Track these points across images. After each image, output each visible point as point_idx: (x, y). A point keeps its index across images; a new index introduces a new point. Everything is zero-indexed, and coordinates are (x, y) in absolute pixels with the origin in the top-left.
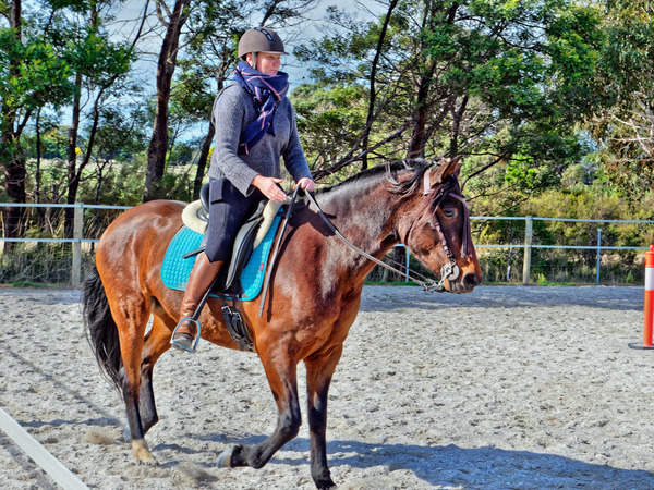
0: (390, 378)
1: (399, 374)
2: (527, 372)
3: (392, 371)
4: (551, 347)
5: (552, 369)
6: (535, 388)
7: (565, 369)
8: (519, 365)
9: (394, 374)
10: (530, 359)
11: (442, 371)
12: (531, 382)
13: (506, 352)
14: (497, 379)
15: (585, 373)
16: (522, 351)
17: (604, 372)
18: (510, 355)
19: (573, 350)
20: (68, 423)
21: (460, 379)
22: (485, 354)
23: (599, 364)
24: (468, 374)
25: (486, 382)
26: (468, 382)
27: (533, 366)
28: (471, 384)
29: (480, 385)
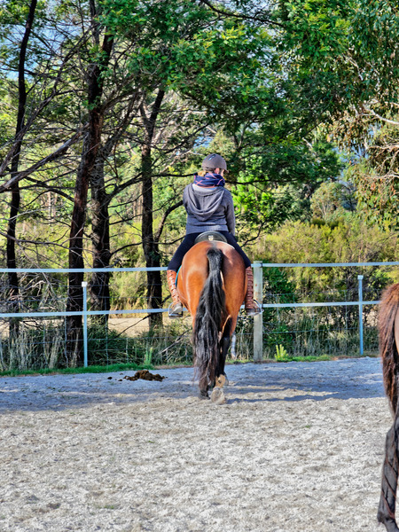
0: (52, 513)
1: (65, 506)
2: (251, 491)
3: (54, 501)
4: (287, 452)
5: (287, 484)
7: (305, 483)
8: (239, 482)
9: (58, 506)
10: (257, 471)
11: (128, 497)
13: (223, 464)
14: (207, 504)
15: (333, 487)
16: (246, 461)
17: (361, 484)
18: (228, 468)
19: (319, 455)
21: (154, 508)
22: (192, 469)
23: (355, 473)
24: (166, 500)
25: (190, 510)
26: (166, 512)
27: (260, 482)
28: (170, 514)
29: (182, 514)
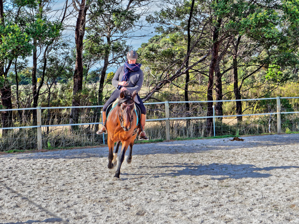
0: (205, 188)
1: (210, 186)
2: (280, 181)
3: (206, 184)
5: (293, 178)
6: (284, 189)
8: (275, 177)
9: (207, 186)
10: (282, 173)
11: (233, 183)
12: (282, 186)
14: (263, 185)
20: (36, 222)
21: (243, 187)
24: (247, 184)
25: (257, 188)
26: (248, 188)
27: (283, 178)
28: (249, 189)
29: (254, 189)
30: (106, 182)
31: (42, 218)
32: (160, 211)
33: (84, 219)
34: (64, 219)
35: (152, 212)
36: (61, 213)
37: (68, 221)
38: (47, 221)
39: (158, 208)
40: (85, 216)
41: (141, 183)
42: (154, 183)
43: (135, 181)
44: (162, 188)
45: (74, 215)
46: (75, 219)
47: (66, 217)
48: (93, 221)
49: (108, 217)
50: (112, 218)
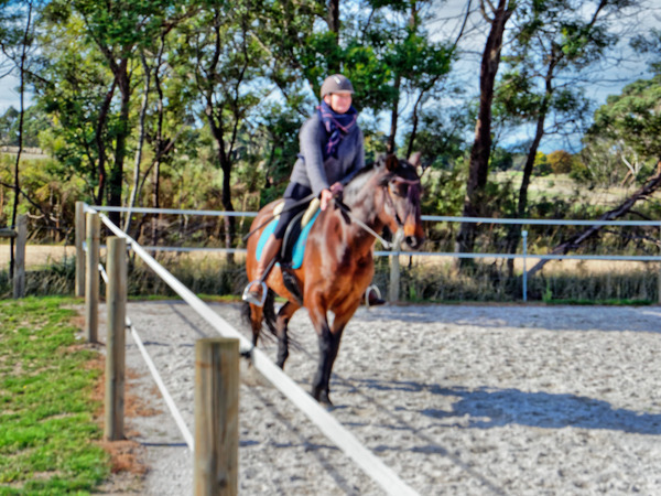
30: (534, 380)
31: (405, 442)
32: (653, 454)
33: (491, 453)
34: (451, 449)
35: (636, 453)
36: (443, 435)
37: (458, 453)
38: (416, 450)
39: (648, 446)
40: (493, 448)
41: (609, 390)
42: (637, 393)
43: (595, 385)
44: (655, 404)
45: (469, 443)
46: (472, 451)
47: (453, 445)
48: (511, 459)
49: (542, 455)
50: (551, 459)
